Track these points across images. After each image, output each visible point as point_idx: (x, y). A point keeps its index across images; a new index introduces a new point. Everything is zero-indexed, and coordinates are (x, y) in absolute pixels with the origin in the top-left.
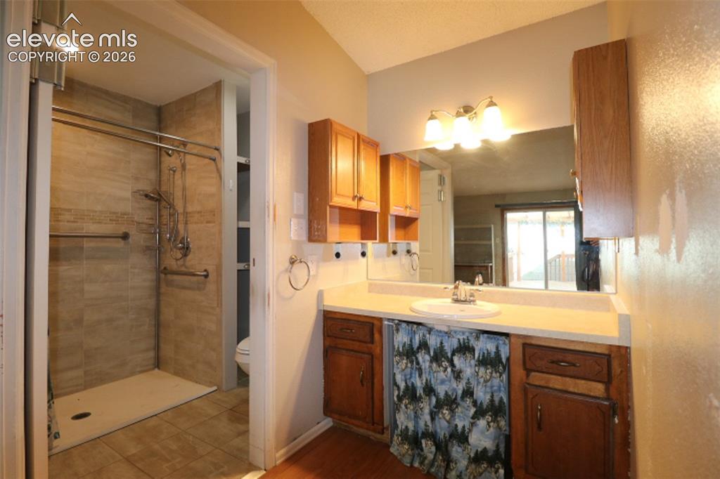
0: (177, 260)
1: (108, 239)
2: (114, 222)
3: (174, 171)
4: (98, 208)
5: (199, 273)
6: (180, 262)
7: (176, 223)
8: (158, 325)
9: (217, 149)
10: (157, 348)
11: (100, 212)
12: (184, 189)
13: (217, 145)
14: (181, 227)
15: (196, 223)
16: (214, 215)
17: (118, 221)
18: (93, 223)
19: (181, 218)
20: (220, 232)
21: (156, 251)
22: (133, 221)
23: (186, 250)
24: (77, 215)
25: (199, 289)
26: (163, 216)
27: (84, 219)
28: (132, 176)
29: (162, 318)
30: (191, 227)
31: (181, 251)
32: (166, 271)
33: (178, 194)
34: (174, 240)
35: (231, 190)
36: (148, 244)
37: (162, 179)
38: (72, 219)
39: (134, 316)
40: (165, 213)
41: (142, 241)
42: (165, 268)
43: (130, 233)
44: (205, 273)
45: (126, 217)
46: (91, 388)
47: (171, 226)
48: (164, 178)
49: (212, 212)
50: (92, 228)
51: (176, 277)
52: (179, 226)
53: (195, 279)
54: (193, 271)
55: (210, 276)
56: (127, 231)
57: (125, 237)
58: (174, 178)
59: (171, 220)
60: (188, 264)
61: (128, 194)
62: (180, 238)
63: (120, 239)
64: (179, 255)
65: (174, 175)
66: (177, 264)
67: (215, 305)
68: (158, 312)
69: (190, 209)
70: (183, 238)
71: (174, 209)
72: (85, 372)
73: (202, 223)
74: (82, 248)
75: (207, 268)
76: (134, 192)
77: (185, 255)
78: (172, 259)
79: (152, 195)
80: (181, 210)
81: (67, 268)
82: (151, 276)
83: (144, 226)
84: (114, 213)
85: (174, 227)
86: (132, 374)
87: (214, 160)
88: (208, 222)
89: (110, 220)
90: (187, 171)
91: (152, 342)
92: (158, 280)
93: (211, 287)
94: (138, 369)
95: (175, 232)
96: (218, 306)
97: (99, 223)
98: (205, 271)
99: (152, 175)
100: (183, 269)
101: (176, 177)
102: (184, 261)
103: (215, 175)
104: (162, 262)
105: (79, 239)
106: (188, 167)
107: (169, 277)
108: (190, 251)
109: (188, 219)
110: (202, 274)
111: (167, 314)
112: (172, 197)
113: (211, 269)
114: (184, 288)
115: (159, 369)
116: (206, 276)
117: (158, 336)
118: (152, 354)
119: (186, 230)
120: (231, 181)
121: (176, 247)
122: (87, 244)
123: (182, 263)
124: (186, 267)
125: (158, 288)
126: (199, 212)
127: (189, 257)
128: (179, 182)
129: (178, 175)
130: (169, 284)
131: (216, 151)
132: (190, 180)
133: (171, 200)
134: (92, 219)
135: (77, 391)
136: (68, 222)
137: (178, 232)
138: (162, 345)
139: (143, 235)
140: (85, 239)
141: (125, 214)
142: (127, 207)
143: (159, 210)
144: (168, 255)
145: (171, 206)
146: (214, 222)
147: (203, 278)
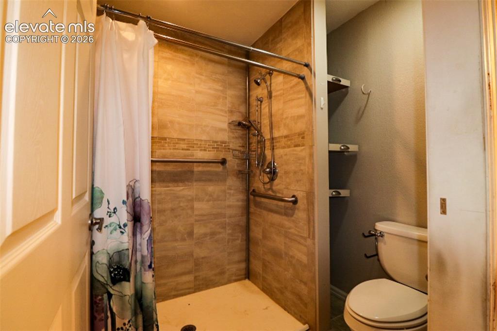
0: (264, 184)
1: (211, 164)
2: (215, 150)
3: (261, 102)
4: (204, 138)
5: (286, 199)
6: (268, 186)
7: (263, 148)
8: (248, 240)
9: (307, 65)
10: (248, 260)
11: (206, 141)
12: (271, 116)
13: (306, 62)
14: (268, 153)
15: (284, 148)
16: (302, 138)
17: (218, 148)
18: (201, 150)
19: (268, 144)
20: (311, 155)
21: (246, 175)
22: (229, 149)
23: (273, 174)
24: (188, 144)
25: (286, 215)
26: (252, 143)
27: (194, 147)
28: (228, 110)
29: (252, 234)
30: (278, 152)
31: (269, 175)
32: (255, 193)
33: (265, 122)
34: (262, 165)
35: (322, 109)
36: (240, 169)
37: (251, 111)
38: (186, 148)
39: (230, 231)
40: (254, 140)
41: (236, 167)
42: (254, 191)
43: (227, 159)
44: (293, 199)
45: (223, 145)
46: (199, 291)
47: (259, 152)
48: (253, 110)
49: (302, 135)
50: (200, 155)
51: (263, 200)
52: (266, 152)
53: (283, 204)
54: (280, 195)
55: (299, 203)
56: (225, 157)
57: (223, 162)
58: (261, 108)
59: (259, 146)
60: (274, 188)
61: (225, 126)
62: (267, 163)
63: (220, 164)
64: (267, 180)
65: (261, 105)
66: (264, 188)
67: (306, 235)
68: (247, 229)
69: (276, 134)
70: (270, 163)
71: (262, 136)
72: (195, 277)
73: (289, 147)
74: (192, 172)
75: (296, 194)
76: (229, 123)
77: (272, 180)
78: (260, 182)
79: (244, 123)
80: (267, 136)
81: (182, 188)
82: (242, 196)
83: (237, 152)
84: (216, 142)
85: (261, 153)
86: (229, 282)
87: (303, 78)
88: (296, 146)
89: (213, 148)
90: (273, 98)
91: (244, 254)
92: (248, 200)
93: (300, 215)
94: (234, 278)
95: (262, 157)
96: (309, 237)
97: (205, 150)
98: (293, 196)
99: (243, 109)
100: (270, 192)
101: (262, 107)
102: (271, 186)
103: (304, 94)
104: (251, 185)
105: (191, 164)
106: (274, 94)
107: (258, 199)
108: (277, 176)
109: (275, 144)
110: (290, 199)
111: (257, 232)
112: (259, 125)
113: (300, 195)
114: (271, 211)
115: (249, 279)
116: (295, 202)
117: (248, 250)
118: (243, 265)
119: (273, 155)
120: (322, 98)
121: (264, 171)
122: (197, 169)
123: (269, 187)
124: (273, 191)
125: (248, 207)
126: (286, 137)
127: (276, 182)
128: (265, 110)
129: (265, 105)
130: (258, 205)
131: (306, 68)
132: (276, 106)
133: (259, 128)
134: (199, 147)
135: (189, 293)
136: (183, 149)
137: (265, 157)
138: (251, 259)
139: (237, 160)
140: (195, 164)
141: (223, 143)
142: (224, 136)
143: (249, 139)
144: (257, 178)
145: (260, 133)
146: (303, 145)
147: (291, 204)
